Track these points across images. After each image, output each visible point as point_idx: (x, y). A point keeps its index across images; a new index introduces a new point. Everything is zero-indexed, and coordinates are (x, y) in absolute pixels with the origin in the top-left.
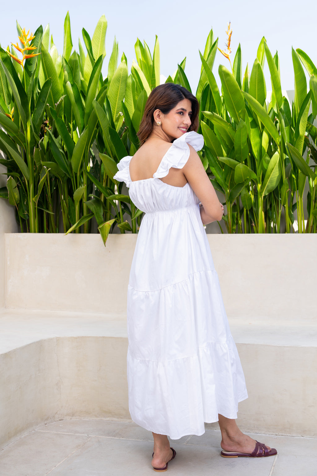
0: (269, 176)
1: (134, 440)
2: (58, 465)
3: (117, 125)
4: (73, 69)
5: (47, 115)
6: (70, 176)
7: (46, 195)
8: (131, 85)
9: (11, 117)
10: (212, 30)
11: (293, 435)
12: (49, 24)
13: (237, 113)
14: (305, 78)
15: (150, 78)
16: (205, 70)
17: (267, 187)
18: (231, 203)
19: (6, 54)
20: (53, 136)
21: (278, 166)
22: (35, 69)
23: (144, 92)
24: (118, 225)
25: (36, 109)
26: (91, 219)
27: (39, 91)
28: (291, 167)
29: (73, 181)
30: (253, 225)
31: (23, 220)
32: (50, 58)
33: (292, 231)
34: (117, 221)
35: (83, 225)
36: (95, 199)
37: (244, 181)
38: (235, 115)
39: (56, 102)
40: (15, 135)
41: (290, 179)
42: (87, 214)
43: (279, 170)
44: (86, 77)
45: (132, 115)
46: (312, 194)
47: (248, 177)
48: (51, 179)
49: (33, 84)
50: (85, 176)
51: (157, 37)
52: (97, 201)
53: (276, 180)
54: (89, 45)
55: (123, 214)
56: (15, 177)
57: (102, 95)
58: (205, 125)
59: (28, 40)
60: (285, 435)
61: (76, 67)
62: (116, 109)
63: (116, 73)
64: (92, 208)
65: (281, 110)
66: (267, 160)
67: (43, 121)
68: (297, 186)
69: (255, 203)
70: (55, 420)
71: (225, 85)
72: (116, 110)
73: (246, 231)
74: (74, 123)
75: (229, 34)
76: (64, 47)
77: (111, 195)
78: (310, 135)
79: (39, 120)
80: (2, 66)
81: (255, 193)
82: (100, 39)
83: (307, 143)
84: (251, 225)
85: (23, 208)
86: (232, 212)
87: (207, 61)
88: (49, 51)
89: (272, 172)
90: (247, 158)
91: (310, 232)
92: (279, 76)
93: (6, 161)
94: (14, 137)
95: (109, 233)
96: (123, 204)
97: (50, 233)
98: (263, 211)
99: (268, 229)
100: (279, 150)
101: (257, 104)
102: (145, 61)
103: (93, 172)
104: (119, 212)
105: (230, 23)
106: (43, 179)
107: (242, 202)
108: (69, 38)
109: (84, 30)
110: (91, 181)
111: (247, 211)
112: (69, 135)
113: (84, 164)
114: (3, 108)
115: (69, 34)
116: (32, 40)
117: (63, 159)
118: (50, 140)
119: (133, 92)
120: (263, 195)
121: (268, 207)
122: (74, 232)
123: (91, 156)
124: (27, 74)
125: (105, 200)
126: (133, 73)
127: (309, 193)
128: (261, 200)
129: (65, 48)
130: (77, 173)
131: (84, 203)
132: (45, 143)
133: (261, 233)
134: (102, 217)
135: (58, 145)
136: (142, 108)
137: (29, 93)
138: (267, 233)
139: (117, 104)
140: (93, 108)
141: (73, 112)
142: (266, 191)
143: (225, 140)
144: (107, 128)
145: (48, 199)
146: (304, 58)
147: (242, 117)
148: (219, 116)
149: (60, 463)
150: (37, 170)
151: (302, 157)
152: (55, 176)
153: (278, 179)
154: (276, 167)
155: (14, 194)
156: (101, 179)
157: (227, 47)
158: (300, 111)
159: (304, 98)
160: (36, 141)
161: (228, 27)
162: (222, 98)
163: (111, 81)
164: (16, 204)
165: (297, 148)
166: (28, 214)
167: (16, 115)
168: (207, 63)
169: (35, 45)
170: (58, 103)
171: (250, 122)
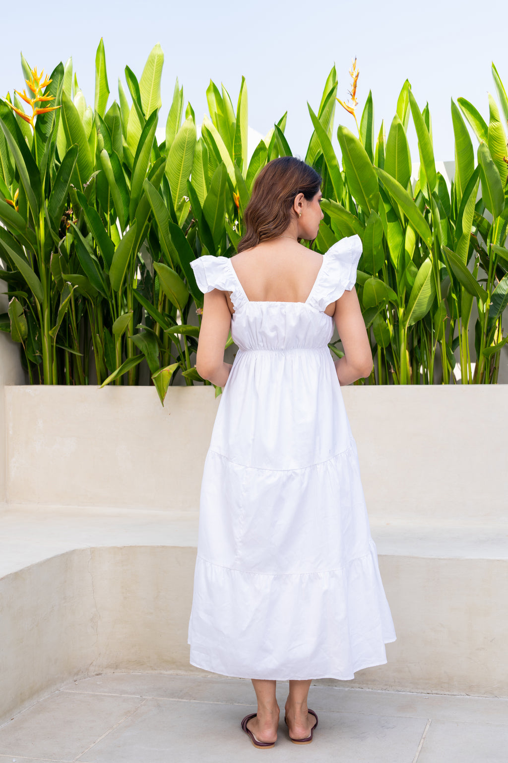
0: (417, 296)
2: (98, 740)
3: (180, 217)
4: (111, 131)
6: (107, 296)
7: (70, 326)
8: (201, 152)
9: (14, 204)
10: (334, 67)
11: (454, 694)
12: (71, 57)
13: (366, 199)
14: (471, 146)
15: (231, 142)
16: (317, 132)
17: (413, 313)
19: (7, 107)
20: (80, 234)
21: (430, 280)
22: (51, 129)
23: (222, 166)
24: (183, 373)
25: (53, 192)
26: (139, 364)
27: (59, 165)
28: (450, 282)
29: (112, 303)
30: (392, 371)
31: (33, 365)
32: (76, 113)
33: (452, 380)
34: (180, 366)
36: (145, 332)
37: (377, 304)
38: (363, 203)
39: (84, 181)
40: (20, 232)
41: (449, 300)
42: (134, 355)
43: (431, 287)
44: (132, 142)
45: (204, 201)
46: (482, 323)
47: (384, 299)
48: (76, 300)
49: (49, 154)
50: (129, 296)
51: (243, 79)
52: (150, 335)
53: (427, 302)
54: (135, 92)
55: (190, 354)
56: (21, 298)
57: (158, 172)
59: (42, 86)
60: (442, 693)
61: (117, 128)
62: (178, 191)
63: (178, 136)
64: (142, 346)
65: (434, 194)
66: (413, 271)
67: (64, 210)
68: (460, 311)
69: (395, 338)
70: (89, 674)
71: (348, 157)
72: (178, 193)
73: (380, 381)
74: (112, 213)
75: (354, 76)
76: (96, 94)
77: (170, 325)
78: (479, 232)
79: (58, 209)
81: (395, 322)
82: (152, 82)
83: (474, 245)
84: (388, 371)
85: (32, 345)
87: (319, 119)
89: (420, 289)
90: (382, 269)
91: (479, 382)
92: (431, 142)
93: (5, 273)
94: (20, 236)
95: (170, 385)
96: (189, 340)
97: (76, 385)
98: (407, 349)
99: (415, 378)
100: (431, 255)
101: (398, 186)
102: (222, 115)
103: (143, 290)
104: (183, 351)
105: (356, 59)
106: (65, 304)
107: (375, 336)
108: (104, 80)
109: (127, 68)
110: (139, 303)
111: (382, 349)
113: (129, 277)
114: (2, 190)
115: (104, 74)
116: (47, 86)
117: (96, 269)
118: (76, 240)
119: (205, 165)
120: (407, 326)
121: (416, 343)
122: (113, 383)
123: (139, 264)
124: (39, 138)
125: (162, 333)
126: (204, 135)
127: (478, 321)
128: (404, 333)
129: (98, 96)
130: (117, 292)
131: (129, 338)
132: (68, 245)
133: (404, 384)
134: (157, 360)
135: (88, 248)
136: (219, 190)
137: (42, 168)
138: (413, 384)
139: (179, 184)
140: (144, 192)
141: (111, 196)
142: (412, 319)
144: (165, 222)
145: (72, 332)
146: (469, 111)
147: (374, 205)
148: (339, 204)
149: (101, 738)
150: (56, 287)
151: (467, 267)
152: (83, 296)
153: (429, 301)
154: (426, 283)
155: (19, 325)
156: (154, 301)
157: (351, 96)
158: (463, 196)
159: (470, 177)
160: (53, 242)
161: (352, 66)
162: (343, 175)
163: (171, 149)
164: (22, 340)
165: (460, 254)
166: (41, 355)
167: (22, 201)
168: (321, 121)
169: (52, 94)
170: (88, 183)
171: (386, 212)
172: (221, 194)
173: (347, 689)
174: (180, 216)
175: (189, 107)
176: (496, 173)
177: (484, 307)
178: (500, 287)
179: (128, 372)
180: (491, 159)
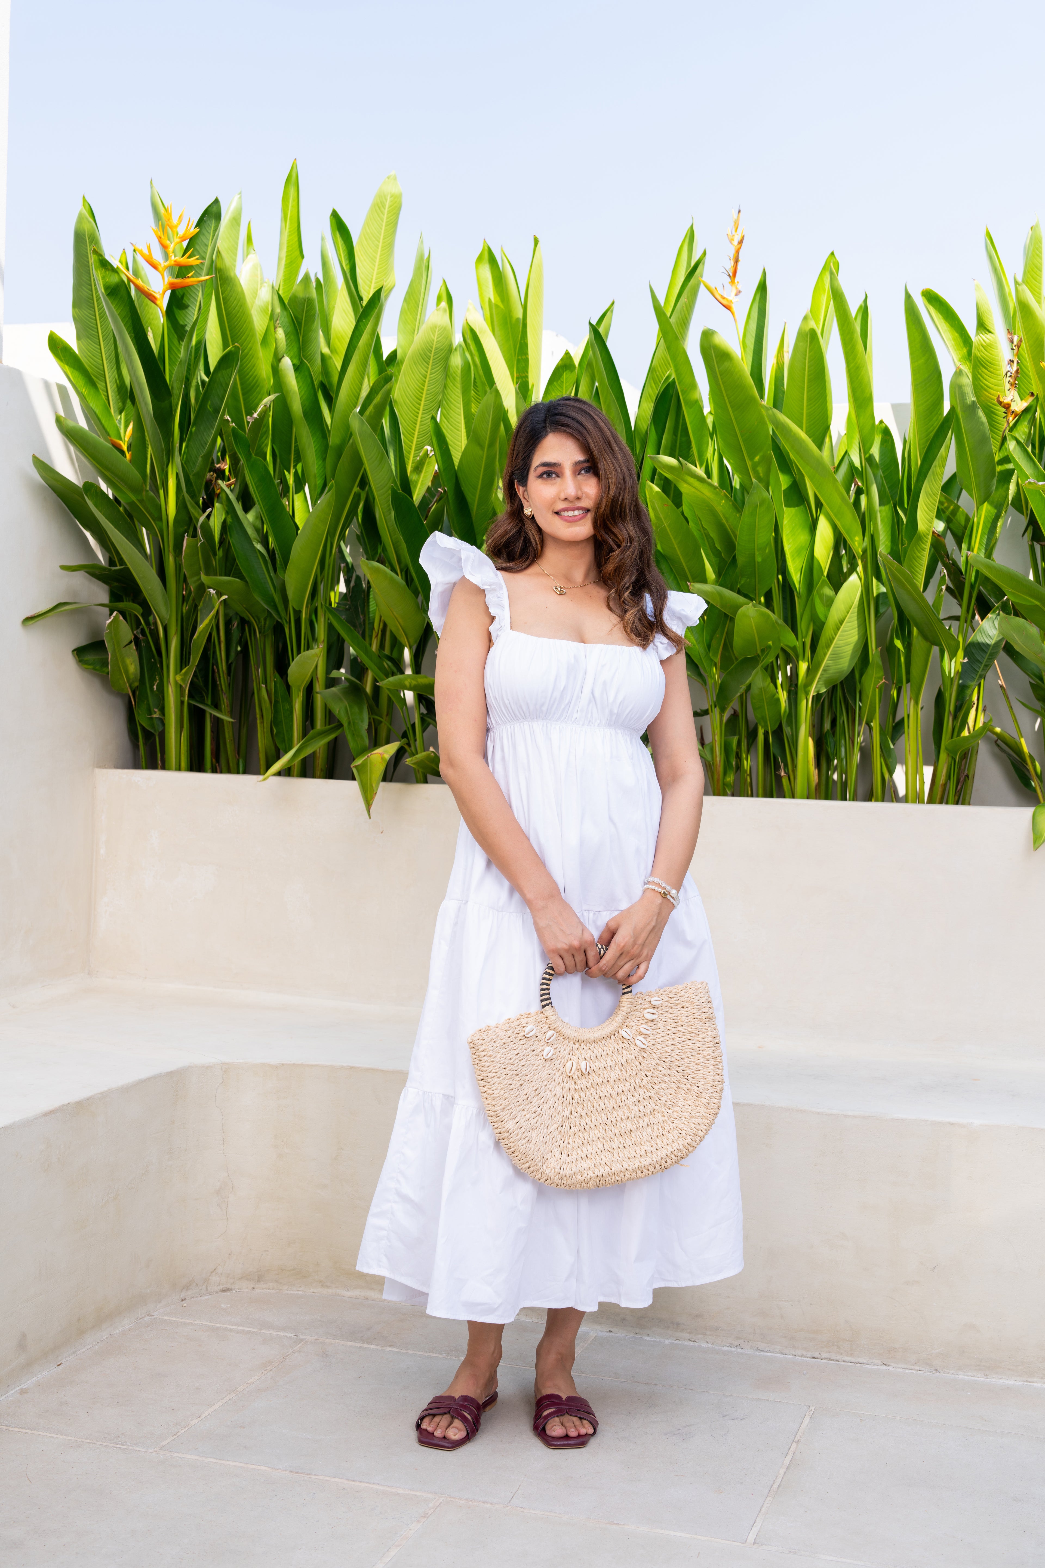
0: (831, 640)
1: (421, 1353)
2: (207, 1413)
3: (417, 482)
4: (300, 324)
5: (224, 447)
6: (281, 618)
7: (215, 667)
8: (459, 372)
9: (125, 448)
10: (692, 227)
11: (861, 1361)
12: (240, 193)
13: (749, 463)
14: (940, 374)
15: (513, 354)
16: (665, 341)
17: (824, 670)
18: (723, 710)
19: (116, 275)
20: (238, 507)
21: (856, 614)
22: (195, 317)
23: (494, 394)
24: (407, 760)
25: (194, 429)
26: (336, 738)
27: (207, 379)
28: (893, 618)
29: (290, 631)
30: (783, 774)
31: (148, 735)
32: (240, 290)
33: (889, 794)
34: (406, 747)
35: (314, 754)
36: (347, 684)
37: (759, 652)
38: (743, 470)
39: (250, 413)
40: (134, 498)
41: (889, 651)
42: (325, 726)
43: (859, 626)
44: (338, 343)
45: (460, 454)
46: (947, 695)
47: (770, 643)
48: (228, 623)
49: (190, 359)
50: (321, 619)
51: (536, 241)
52: (355, 691)
53: (850, 652)
54: (347, 257)
55: (424, 730)
56: (130, 615)
57: (378, 399)
58: (657, 492)
59: (180, 238)
60: (838, 1358)
61: (310, 318)
62: (416, 436)
63: (419, 338)
64: (340, 709)
65: (870, 460)
66: (827, 596)
67: (213, 463)
68: (908, 672)
69: (790, 715)
70: (209, 1289)
71: (718, 385)
72: (415, 440)
73: (761, 791)
74: (300, 472)
75: (735, 243)
76: (280, 259)
77: (393, 674)
78: (949, 532)
79: (200, 459)
80: (105, 307)
81: (790, 686)
82: (379, 242)
83: (939, 552)
84: (775, 774)
85: (148, 701)
86: (725, 735)
87: (670, 317)
88: (237, 272)
89: (838, 629)
90: (771, 589)
91: (938, 800)
92: (869, 369)
93: (104, 569)
94: (132, 504)
95: (384, 779)
96: (424, 702)
97: (221, 772)
98: (810, 735)
99: (823, 787)
100: (860, 569)
101: (803, 441)
102: (502, 306)
103: (347, 610)
104: (412, 723)
105: (739, 211)
106: (207, 625)
107: (755, 709)
108: (296, 233)
109: (335, 215)
110: (339, 635)
111: (766, 734)
112: (283, 506)
113: (321, 588)
114: (103, 422)
115: (296, 225)
116: (191, 239)
117: (263, 570)
118: (229, 516)
119: (465, 392)
120: (812, 693)
121: (827, 726)
122: (286, 772)
123: (343, 565)
124: (173, 331)
125: (376, 689)
126: (466, 336)
127: (940, 691)
128: (805, 707)
129: (283, 262)
130: (300, 612)
131: (317, 693)
132: (216, 523)
133: (802, 798)
134: (365, 734)
135: (250, 531)
136: (488, 437)
137: (176, 385)
138: (820, 798)
139: (418, 423)
140: (351, 435)
141: (296, 442)
142: (821, 683)
143: (711, 535)
144: (388, 490)
145: (218, 679)
146: (941, 314)
147: (761, 475)
148: (700, 471)
149: (212, 1409)
150: (191, 598)
151: (925, 594)
152: (240, 617)
153: (854, 651)
154: (850, 618)
155: (124, 662)
156: (367, 630)
157: (728, 277)
158: (922, 464)
159: (935, 430)
160: (191, 519)
161: (733, 224)
162: (710, 420)
163: (406, 360)
164: (129, 690)
165: (911, 568)
166: (161, 717)
167: (139, 443)
168: (672, 320)
169: (199, 254)
170: (255, 415)
171: (783, 489)
172: (492, 444)
173: (667, 1342)
174: (418, 480)
175: (444, 289)
176: (982, 424)
177: (952, 665)
178: (983, 631)
179: (314, 753)
180: (974, 399)
